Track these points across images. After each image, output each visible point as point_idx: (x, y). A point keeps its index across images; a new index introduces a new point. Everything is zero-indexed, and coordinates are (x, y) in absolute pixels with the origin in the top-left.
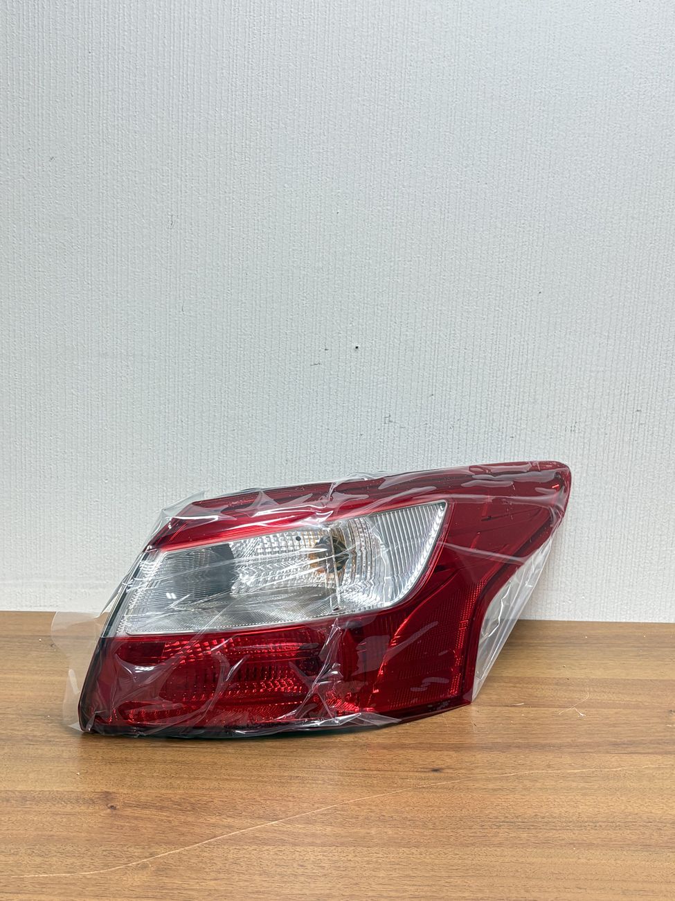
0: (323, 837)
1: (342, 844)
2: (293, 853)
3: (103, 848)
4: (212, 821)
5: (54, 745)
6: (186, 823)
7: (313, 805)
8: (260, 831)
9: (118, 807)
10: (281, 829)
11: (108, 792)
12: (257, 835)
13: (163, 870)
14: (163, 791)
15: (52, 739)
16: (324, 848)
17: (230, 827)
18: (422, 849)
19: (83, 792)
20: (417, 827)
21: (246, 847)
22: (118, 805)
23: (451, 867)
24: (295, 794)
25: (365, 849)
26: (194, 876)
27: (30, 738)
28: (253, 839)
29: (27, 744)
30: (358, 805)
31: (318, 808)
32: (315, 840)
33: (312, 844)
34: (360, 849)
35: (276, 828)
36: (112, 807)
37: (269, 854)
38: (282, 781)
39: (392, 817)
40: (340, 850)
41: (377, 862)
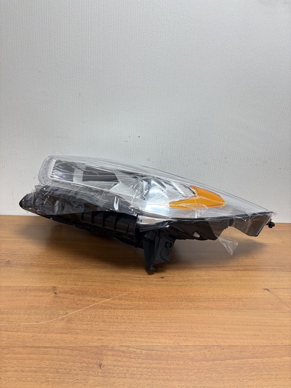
0: (124, 306)
1: (131, 309)
2: (114, 312)
3: (50, 311)
4: (88, 299)
5: (40, 267)
6: (79, 300)
7: (122, 292)
8: (104, 303)
9: (57, 293)
10: (111, 302)
11: (54, 287)
12: (103, 305)
13: (69, 321)
14: (73, 287)
15: (39, 265)
16: (125, 310)
17: (94, 301)
18: (157, 311)
19: (46, 287)
20: (155, 301)
21: (98, 310)
22: (57, 292)
23: (166, 319)
24: (116, 288)
25: (138, 310)
26: (80, 323)
27: (32, 264)
28: (101, 306)
29: (30, 267)
30: (137, 292)
31: (123, 293)
32: (122, 307)
33: (121, 309)
34: (136, 310)
35: (109, 302)
36: (55, 293)
37: (106, 313)
38: (113, 282)
39: (147, 297)
40: (130, 311)
41: (142, 316)
